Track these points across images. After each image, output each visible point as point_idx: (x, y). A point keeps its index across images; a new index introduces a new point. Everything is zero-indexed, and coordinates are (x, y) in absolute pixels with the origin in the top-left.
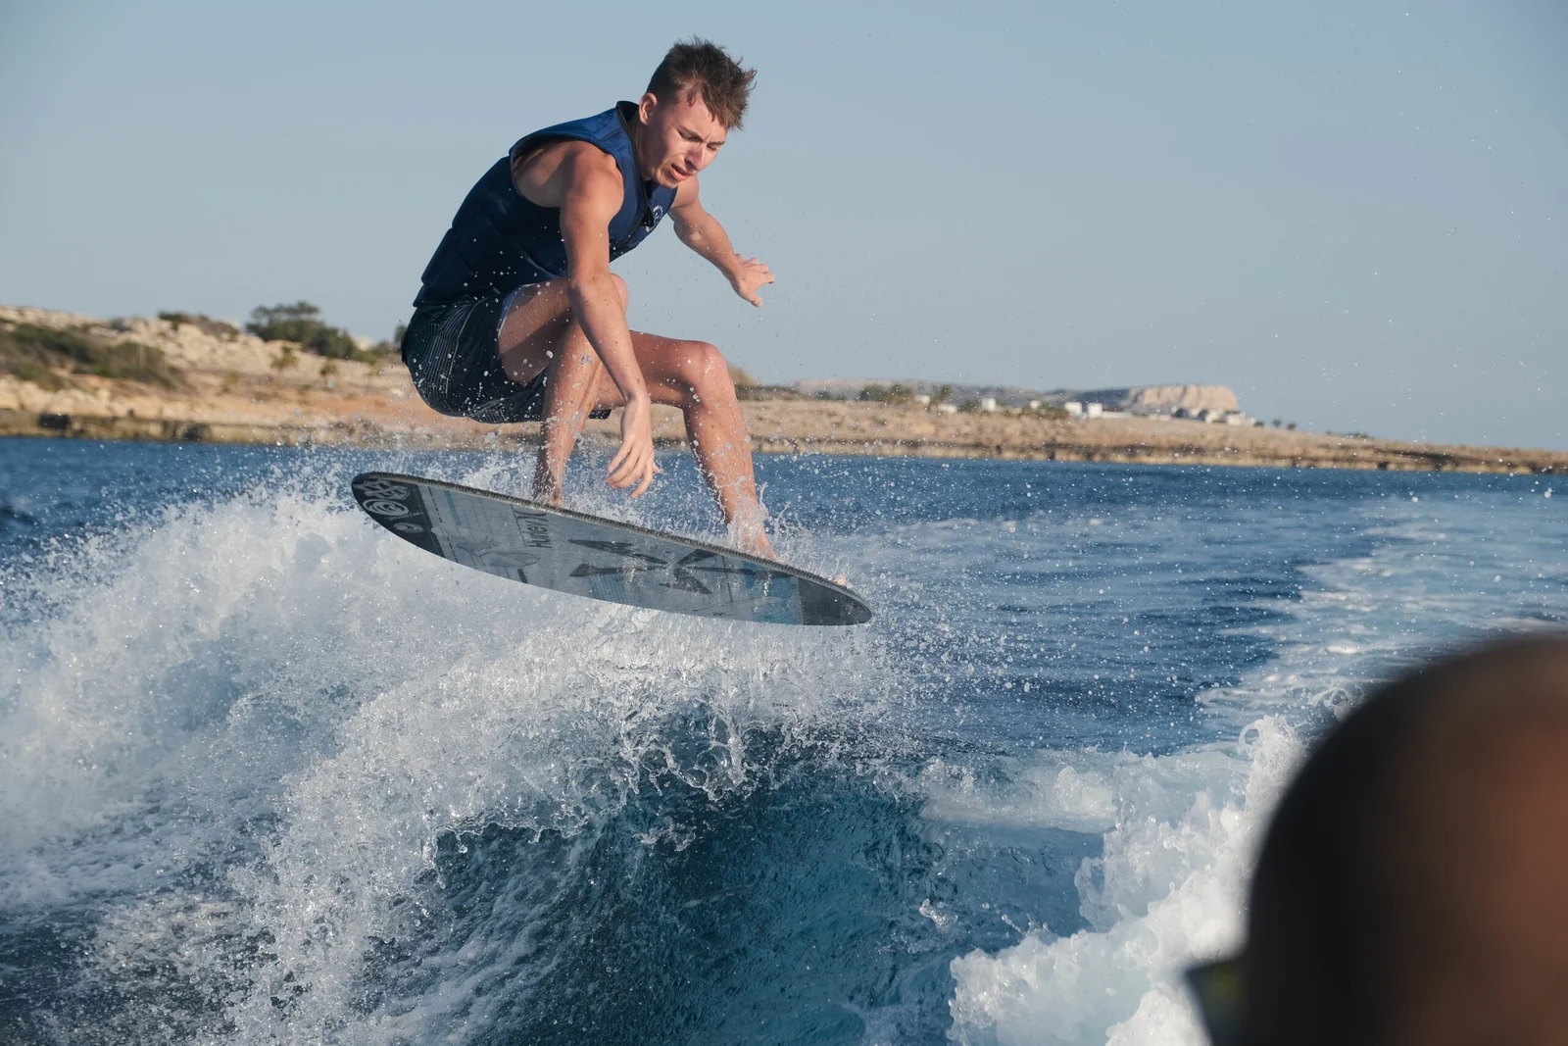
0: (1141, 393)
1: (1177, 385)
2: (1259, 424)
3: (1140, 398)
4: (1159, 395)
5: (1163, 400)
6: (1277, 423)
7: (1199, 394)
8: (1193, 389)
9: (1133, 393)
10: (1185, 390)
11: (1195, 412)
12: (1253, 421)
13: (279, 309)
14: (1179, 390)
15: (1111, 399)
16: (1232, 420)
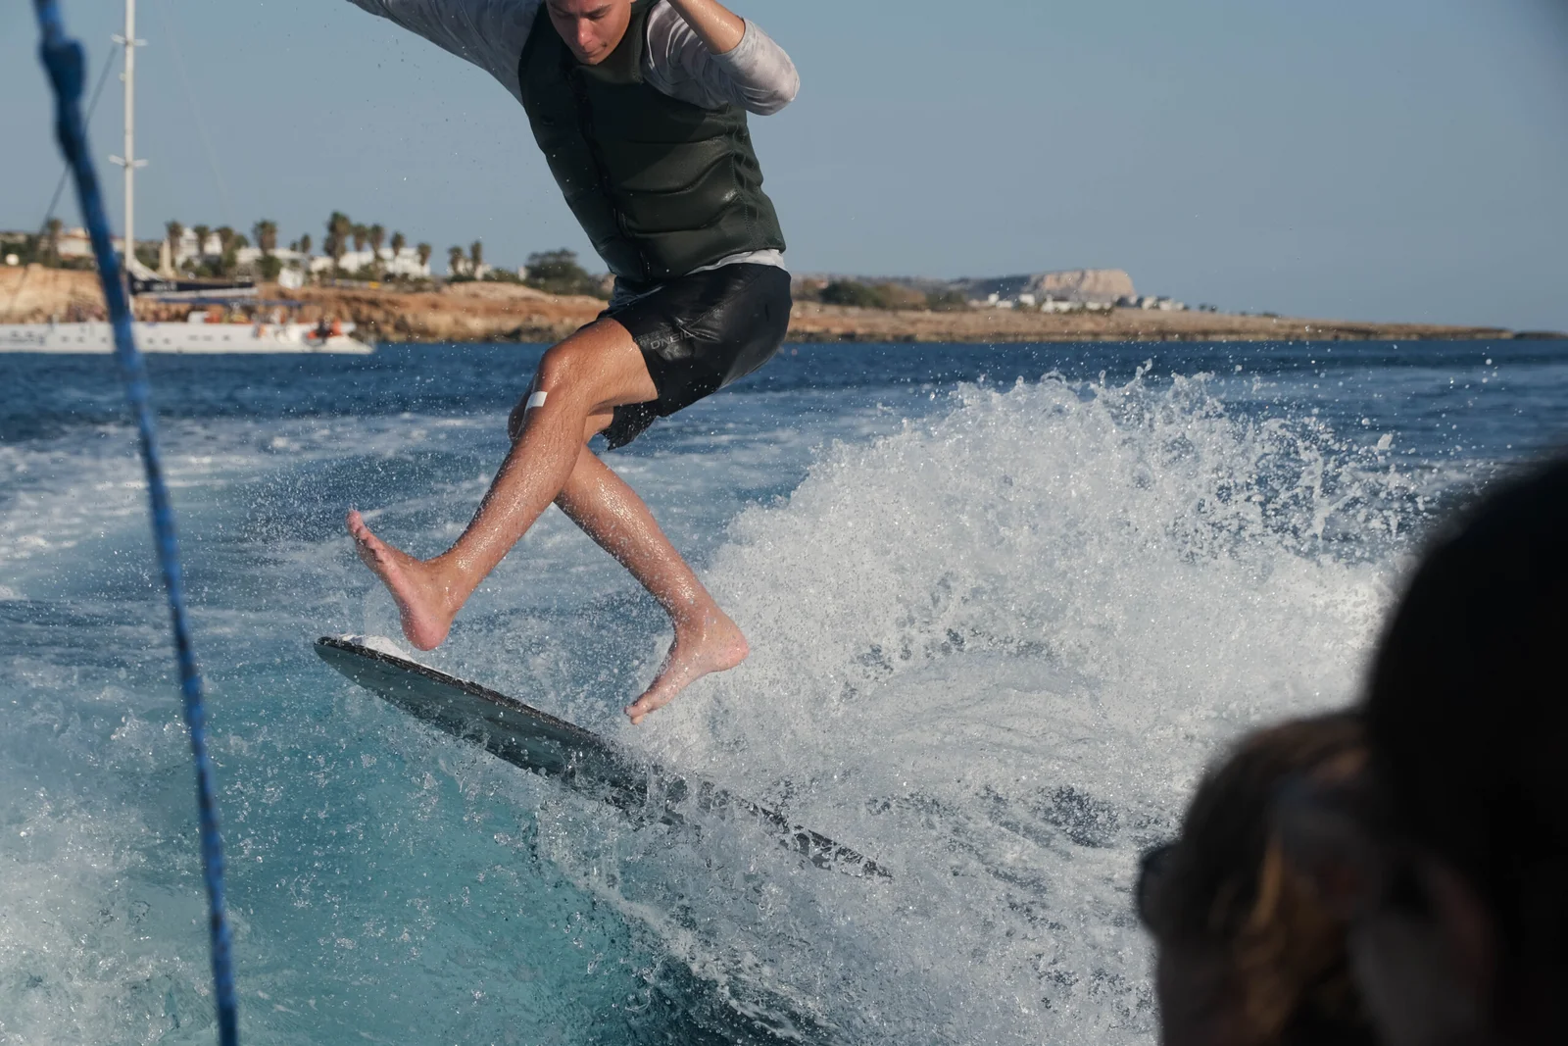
0: (1042, 279)
1: (1075, 270)
2: (1186, 308)
3: (1041, 284)
4: (1058, 280)
5: (1063, 284)
6: (1202, 307)
7: (1096, 279)
8: (1090, 274)
9: (1033, 279)
10: (1083, 276)
11: (1133, 300)
12: (1180, 306)
13: (550, 254)
14: (1077, 275)
15: (1010, 286)
16: (1165, 306)
